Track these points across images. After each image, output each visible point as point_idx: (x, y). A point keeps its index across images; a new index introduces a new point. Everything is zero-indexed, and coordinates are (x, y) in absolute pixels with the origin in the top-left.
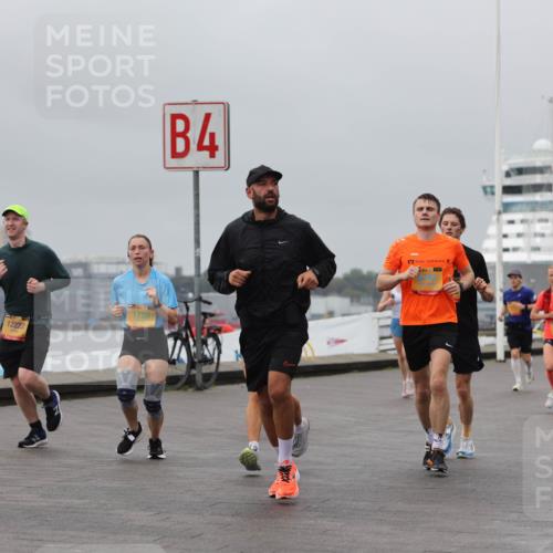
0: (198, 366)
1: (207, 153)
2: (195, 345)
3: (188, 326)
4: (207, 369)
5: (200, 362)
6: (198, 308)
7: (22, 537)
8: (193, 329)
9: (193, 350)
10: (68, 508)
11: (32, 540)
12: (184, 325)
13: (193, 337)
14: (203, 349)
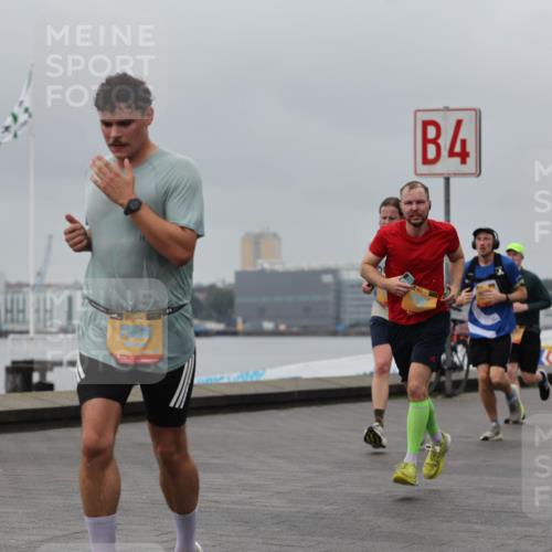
0: (447, 373)
1: (458, 159)
4: (456, 376)
5: (449, 369)
7: (271, 542)
10: (317, 513)
14: (452, 356)
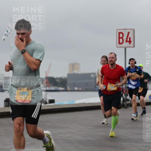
0: (125, 101)
1: (128, 43)
2: (125, 96)
3: (123, 91)
6: (126, 86)
7: (77, 148)
8: (124, 91)
9: (124, 97)
10: (90, 140)
11: (80, 149)
12: (121, 90)
13: (124, 93)
14: (127, 97)
